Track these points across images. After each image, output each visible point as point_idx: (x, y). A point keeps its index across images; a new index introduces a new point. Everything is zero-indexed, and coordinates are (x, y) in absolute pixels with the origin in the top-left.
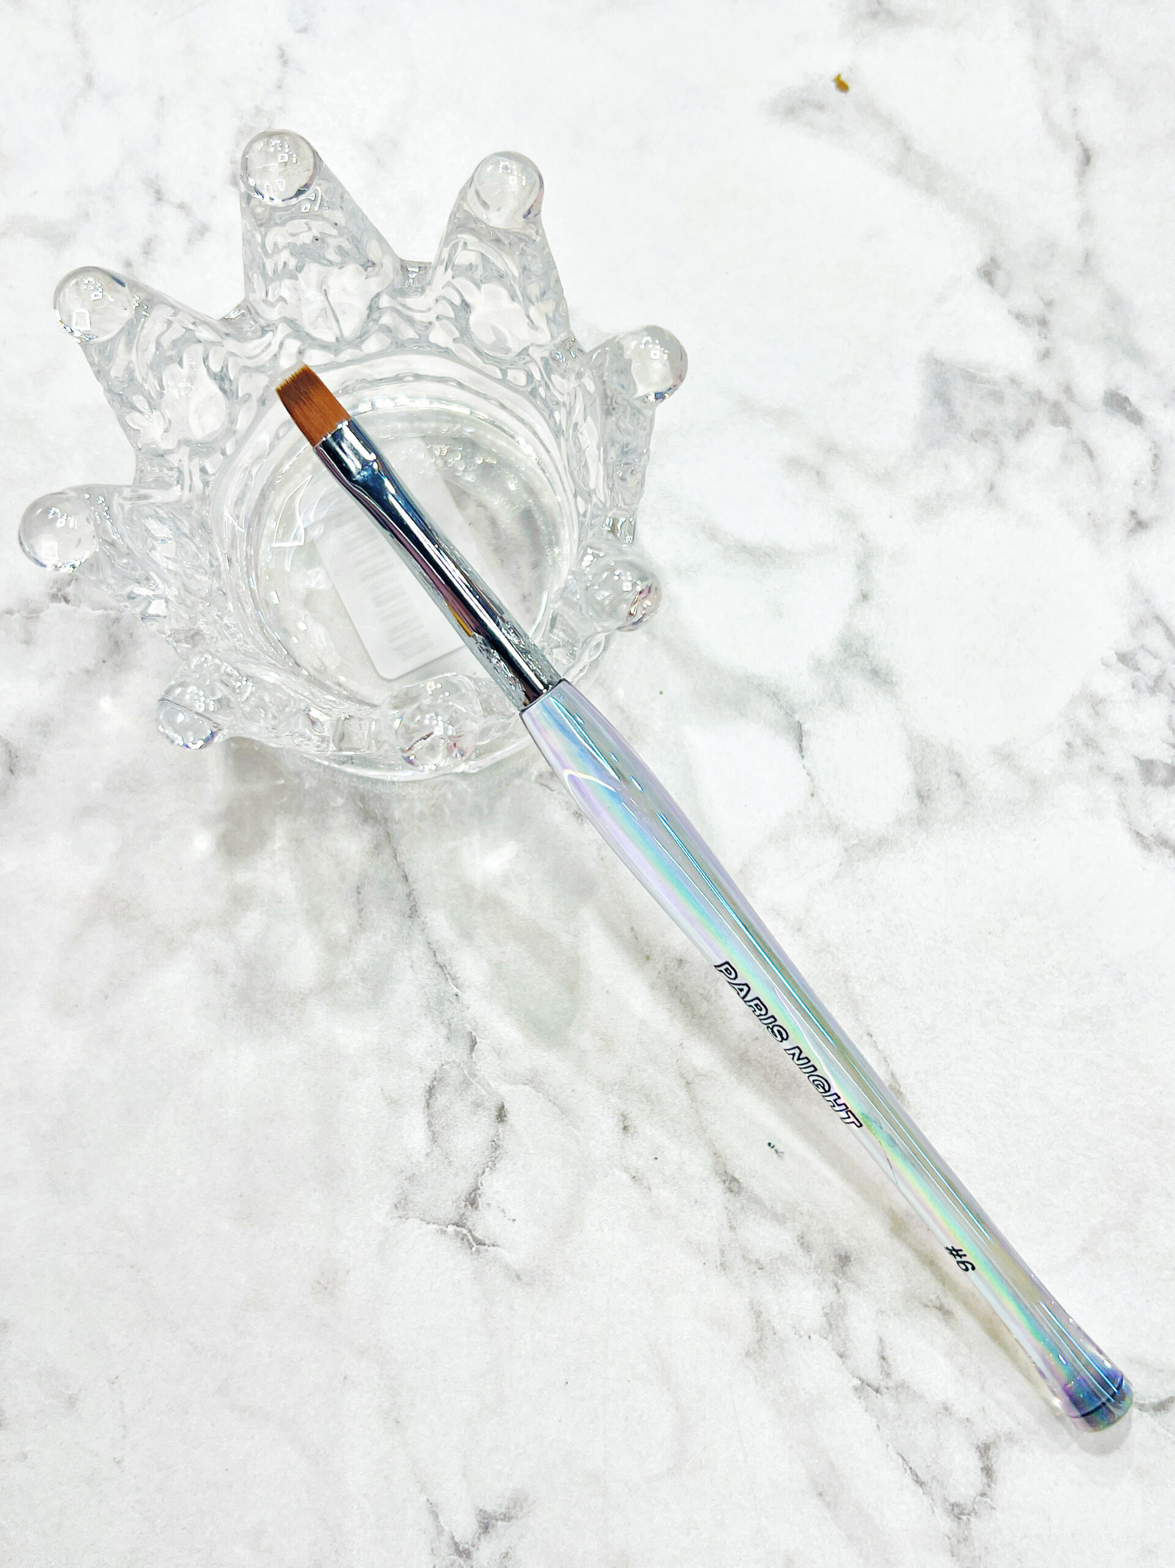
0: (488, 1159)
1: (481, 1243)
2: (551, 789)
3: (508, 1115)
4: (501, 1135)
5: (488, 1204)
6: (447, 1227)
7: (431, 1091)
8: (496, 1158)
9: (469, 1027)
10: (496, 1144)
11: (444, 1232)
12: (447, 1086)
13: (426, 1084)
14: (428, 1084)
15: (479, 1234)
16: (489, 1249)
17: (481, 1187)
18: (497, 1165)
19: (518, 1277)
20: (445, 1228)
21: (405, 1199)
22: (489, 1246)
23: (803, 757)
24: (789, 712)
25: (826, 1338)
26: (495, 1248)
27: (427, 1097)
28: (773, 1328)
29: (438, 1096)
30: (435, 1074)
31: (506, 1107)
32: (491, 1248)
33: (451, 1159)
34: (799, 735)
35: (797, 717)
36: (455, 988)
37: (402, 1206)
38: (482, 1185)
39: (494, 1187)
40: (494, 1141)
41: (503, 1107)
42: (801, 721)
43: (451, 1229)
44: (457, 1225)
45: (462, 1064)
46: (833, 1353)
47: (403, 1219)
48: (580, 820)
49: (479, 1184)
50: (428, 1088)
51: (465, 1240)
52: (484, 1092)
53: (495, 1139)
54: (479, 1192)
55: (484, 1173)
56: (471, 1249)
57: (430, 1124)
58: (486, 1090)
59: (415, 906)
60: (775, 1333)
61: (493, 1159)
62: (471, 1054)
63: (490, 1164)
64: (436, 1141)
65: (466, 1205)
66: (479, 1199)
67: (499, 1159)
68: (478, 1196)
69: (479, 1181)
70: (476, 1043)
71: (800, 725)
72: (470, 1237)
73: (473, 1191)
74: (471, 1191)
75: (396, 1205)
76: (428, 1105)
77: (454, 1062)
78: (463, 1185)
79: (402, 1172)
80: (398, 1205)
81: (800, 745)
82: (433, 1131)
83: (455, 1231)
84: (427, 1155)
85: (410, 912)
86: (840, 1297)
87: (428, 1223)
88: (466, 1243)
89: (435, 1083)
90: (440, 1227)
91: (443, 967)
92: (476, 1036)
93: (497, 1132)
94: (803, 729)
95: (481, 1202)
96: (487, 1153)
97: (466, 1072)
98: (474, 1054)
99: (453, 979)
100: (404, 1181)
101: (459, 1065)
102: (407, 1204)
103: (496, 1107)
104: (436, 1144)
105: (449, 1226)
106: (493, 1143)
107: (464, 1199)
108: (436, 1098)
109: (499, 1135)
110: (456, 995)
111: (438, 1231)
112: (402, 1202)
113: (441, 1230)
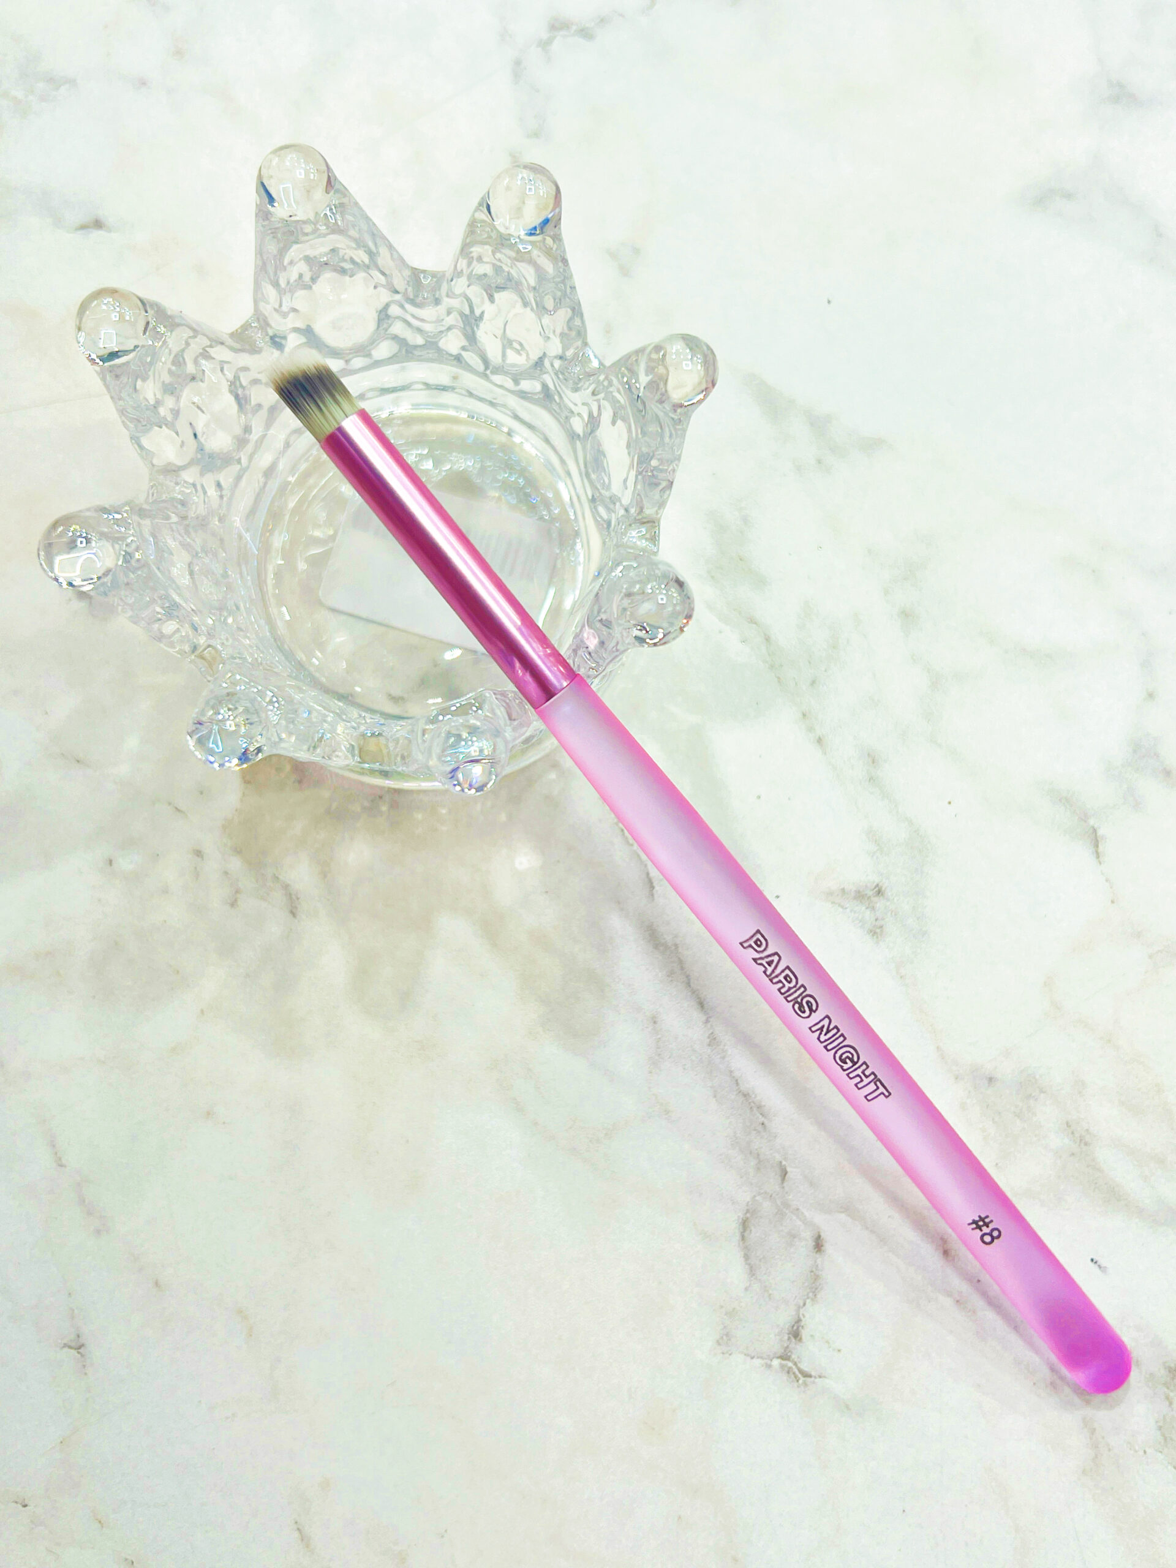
0: (808, 1290)
1: (807, 1375)
2: (842, 907)
3: (824, 1244)
4: (819, 1266)
5: (812, 1336)
6: (771, 1360)
7: (745, 1224)
8: (816, 1289)
9: (778, 1157)
10: (815, 1274)
11: (769, 1366)
12: (761, 1217)
13: (739, 1217)
14: (741, 1217)
15: (804, 1366)
16: (816, 1380)
17: (803, 1319)
18: (819, 1296)
19: (847, 1407)
20: (769, 1362)
21: (727, 1335)
22: (815, 1377)
23: (1100, 863)
24: (1084, 817)
25: (1161, 1452)
26: (821, 1379)
27: (741, 1230)
28: (1108, 1444)
29: (752, 1228)
30: (747, 1206)
31: (822, 1235)
32: (818, 1380)
33: (770, 1292)
34: (1095, 840)
35: (1092, 822)
36: (761, 1117)
37: (725, 1340)
38: (803, 1315)
39: (815, 1318)
41: (819, 1236)
42: (1096, 826)
43: (776, 1363)
44: (781, 1357)
45: (774, 1195)
46: (1169, 1467)
47: (727, 1355)
48: (875, 937)
49: (801, 1316)
50: (740, 1221)
51: (791, 1373)
52: (799, 1223)
53: (814, 1270)
54: (802, 1324)
55: (804, 1304)
56: (798, 1381)
57: (747, 1257)
58: (800, 1220)
59: (712, 1033)
60: (1109, 1450)
61: (814, 1289)
62: (783, 1184)
63: (811, 1295)
64: (754, 1275)
65: (789, 1339)
66: (802, 1331)
67: (819, 1289)
68: (800, 1328)
69: (801, 1313)
70: (786, 1173)
71: (1095, 831)
72: (796, 1370)
73: (796, 1323)
74: (793, 1323)
75: (718, 1341)
76: (743, 1238)
77: (766, 1193)
78: (784, 1318)
80: (720, 1341)
81: (1097, 851)
82: (749, 1264)
83: (781, 1364)
84: (746, 1289)
85: (708, 1040)
86: (1172, 1410)
87: (752, 1358)
88: (793, 1376)
89: (748, 1215)
90: (765, 1361)
91: (746, 1095)
92: (787, 1165)
93: (816, 1262)
94: (1098, 835)
95: (804, 1334)
96: (806, 1284)
97: (779, 1203)
98: (785, 1184)
99: (758, 1108)
100: (725, 1317)
101: (771, 1196)
102: (730, 1340)
103: (813, 1237)
104: (754, 1277)
105: (774, 1360)
106: (812, 1274)
107: (787, 1332)
108: (751, 1230)
109: (817, 1266)
110: (763, 1124)
111: (763, 1366)
112: (725, 1337)
113: (766, 1364)
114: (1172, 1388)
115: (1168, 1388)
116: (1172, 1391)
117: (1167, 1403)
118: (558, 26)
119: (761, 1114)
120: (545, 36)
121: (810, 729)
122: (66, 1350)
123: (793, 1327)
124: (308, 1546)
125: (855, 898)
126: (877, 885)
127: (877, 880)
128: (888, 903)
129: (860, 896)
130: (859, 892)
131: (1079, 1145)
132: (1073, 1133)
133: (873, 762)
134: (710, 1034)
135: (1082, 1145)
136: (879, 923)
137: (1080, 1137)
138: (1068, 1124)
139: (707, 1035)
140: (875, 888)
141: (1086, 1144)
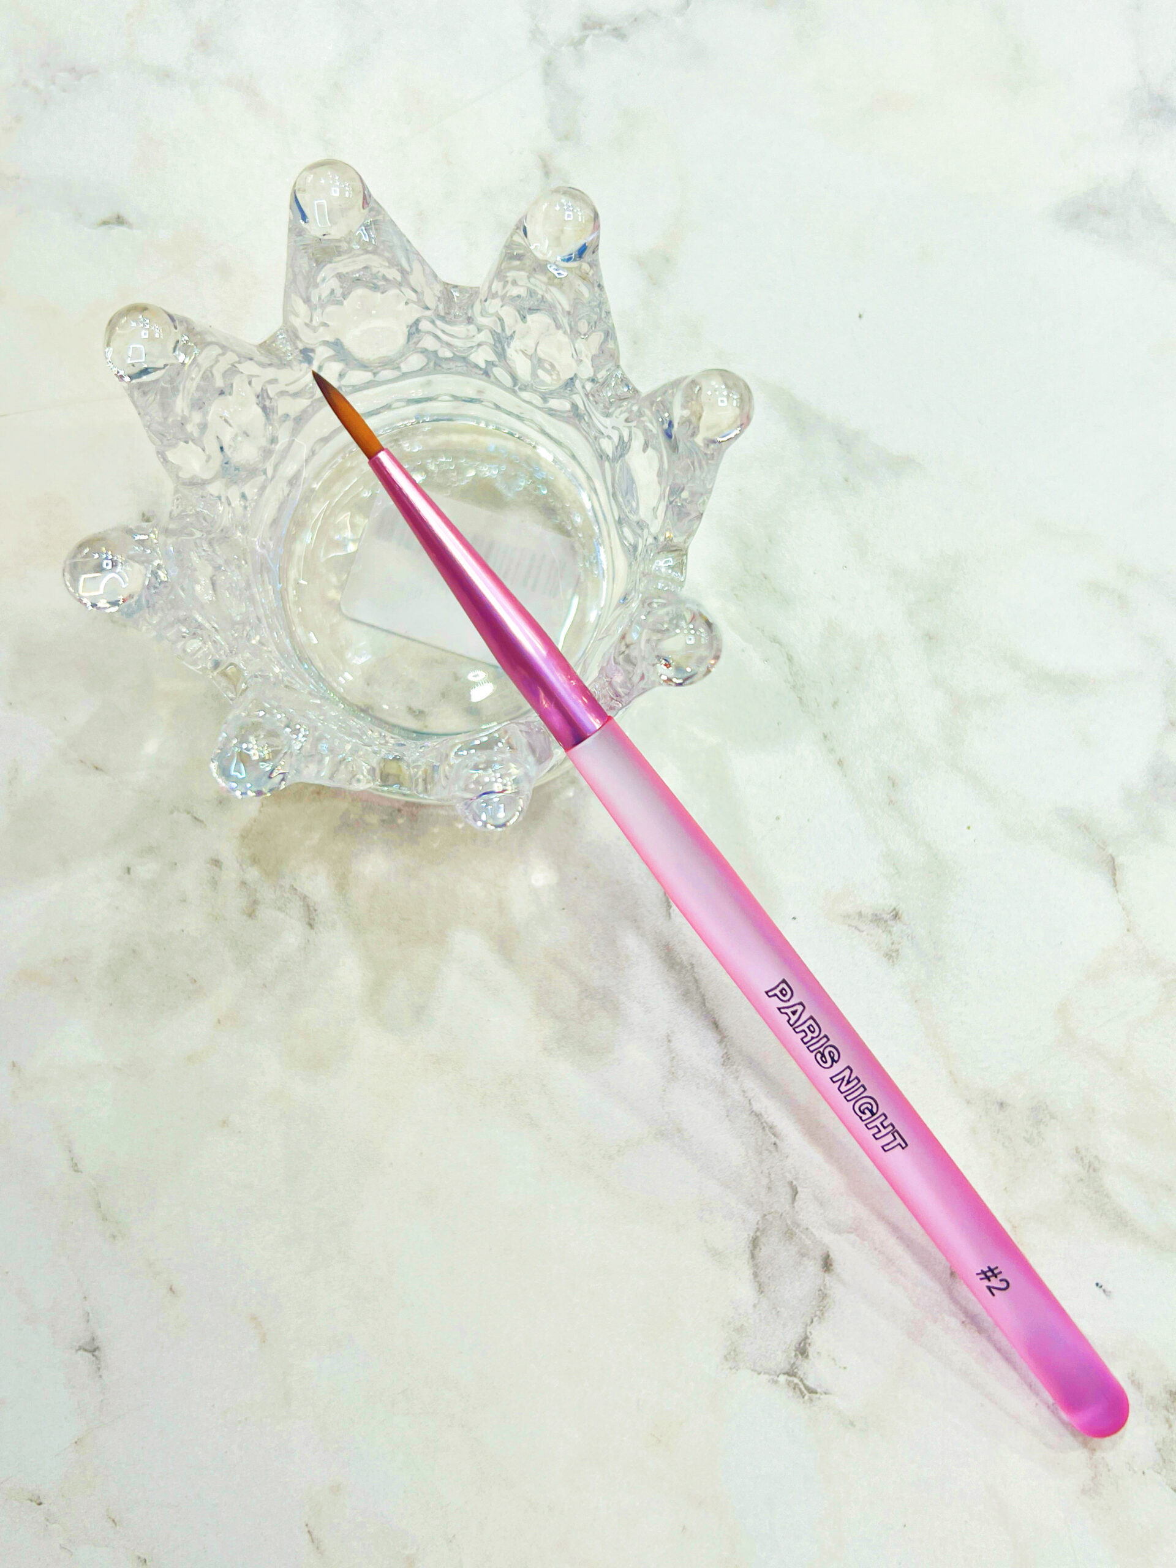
0: (816, 1309)
1: (812, 1391)
2: (859, 930)
3: (833, 1264)
4: (827, 1284)
5: (818, 1353)
6: (778, 1376)
7: (755, 1243)
8: (824, 1307)
9: (789, 1177)
10: (823, 1293)
11: (776, 1382)
12: (771, 1236)
13: (748, 1235)
14: (752, 1234)
15: (810, 1383)
16: (821, 1397)
17: (811, 1337)
18: (826, 1315)
19: (852, 1424)
20: (776, 1378)
21: (735, 1351)
22: (821, 1394)
23: (1117, 892)
24: (1103, 845)
25: (1159, 1473)
26: (827, 1396)
27: (751, 1248)
28: (1107, 1465)
29: (762, 1247)
30: (758, 1224)
31: (832, 1255)
32: (823, 1396)
33: (779, 1309)
34: (1113, 868)
35: (1110, 850)
36: (773, 1137)
37: (732, 1357)
38: (811, 1333)
39: (822, 1337)
40: (820, 1290)
41: (828, 1256)
42: (1114, 855)
43: (783, 1379)
44: (787, 1374)
45: (784, 1214)
46: (1167, 1488)
47: (734, 1370)
48: (891, 961)
49: (808, 1334)
50: (751, 1238)
51: (797, 1389)
52: (808, 1242)
53: (822, 1288)
54: (809, 1341)
55: (812, 1322)
56: (803, 1397)
57: (755, 1275)
58: (810, 1239)
59: (726, 1053)
60: (1109, 1470)
61: (821, 1308)
62: (793, 1203)
63: (818, 1313)
64: (762, 1292)
65: (796, 1355)
66: (809, 1348)
67: (826, 1308)
68: (807, 1346)
69: (808, 1330)
70: (797, 1193)
71: (1113, 859)
72: (802, 1387)
73: (803, 1340)
74: (800, 1340)
75: (725, 1357)
76: (753, 1256)
77: (777, 1211)
78: (792, 1336)
79: (729, 1323)
80: (728, 1356)
81: (1114, 879)
82: (758, 1282)
83: (787, 1380)
84: (755, 1306)
85: (723, 1060)
86: (1172, 1432)
87: (759, 1373)
88: (799, 1393)
89: (758, 1234)
90: (772, 1377)
91: (757, 1115)
92: (797, 1185)
93: (824, 1281)
94: (1116, 863)
95: (811, 1351)
96: (814, 1303)
97: (789, 1222)
98: (796, 1204)
99: (771, 1128)
100: (733, 1333)
101: (781, 1215)
102: (737, 1355)
103: (821, 1256)
104: (763, 1294)
105: (780, 1376)
106: (820, 1292)
107: (794, 1348)
108: (761, 1249)
109: (825, 1285)
110: (775, 1144)
111: (769, 1381)
112: (732, 1353)
113: (773, 1380)
114: (1172, 1411)
115: (1168, 1411)
116: (1172, 1414)
117: (1167, 1425)
118: (590, 25)
119: (773, 1134)
120: (577, 35)
121: (832, 750)
122: (81, 1352)
123: (800, 1344)
124: (318, 1548)
125: (871, 921)
126: (895, 909)
127: (894, 905)
128: (905, 927)
129: (877, 919)
130: (876, 915)
131: (1088, 1171)
132: (1082, 1159)
133: (893, 786)
134: (724, 1055)
135: (1091, 1171)
136: (896, 947)
137: (1090, 1162)
138: (1077, 1150)
139: (721, 1055)
140: (892, 911)
141: (1094, 1170)
